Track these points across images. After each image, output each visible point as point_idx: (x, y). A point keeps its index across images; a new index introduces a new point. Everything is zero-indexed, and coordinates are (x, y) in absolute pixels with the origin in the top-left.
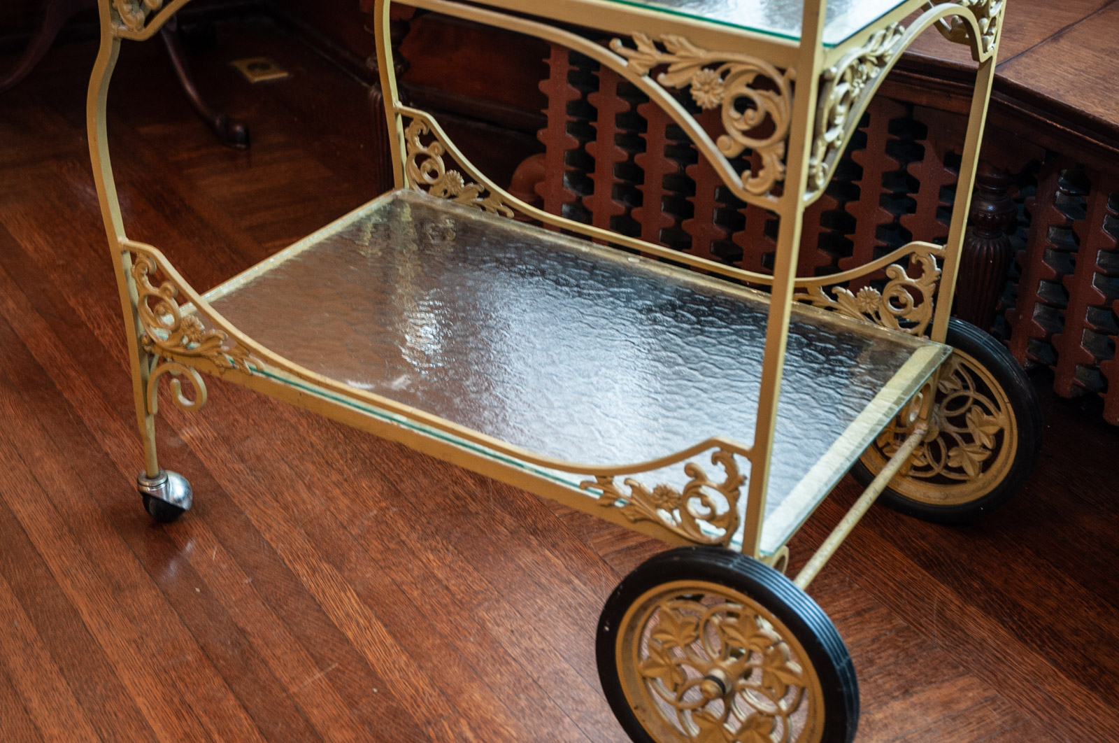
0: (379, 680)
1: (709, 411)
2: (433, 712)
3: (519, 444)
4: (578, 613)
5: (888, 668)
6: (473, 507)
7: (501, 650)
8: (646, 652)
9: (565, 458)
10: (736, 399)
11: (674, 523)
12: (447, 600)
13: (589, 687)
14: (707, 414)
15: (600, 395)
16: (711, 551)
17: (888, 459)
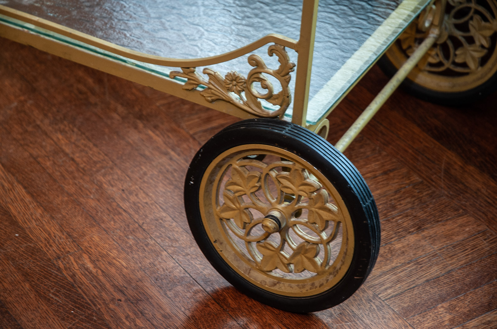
0: (20, 227)
1: (270, 19)
2: (63, 250)
3: (123, 45)
4: (174, 177)
5: (406, 212)
6: (93, 99)
7: (114, 204)
8: (222, 200)
9: (158, 55)
10: (291, 10)
11: (241, 102)
12: (73, 168)
13: (181, 230)
14: (269, 22)
15: (186, 8)
16: (269, 122)
17: (408, 57)
